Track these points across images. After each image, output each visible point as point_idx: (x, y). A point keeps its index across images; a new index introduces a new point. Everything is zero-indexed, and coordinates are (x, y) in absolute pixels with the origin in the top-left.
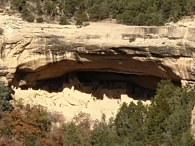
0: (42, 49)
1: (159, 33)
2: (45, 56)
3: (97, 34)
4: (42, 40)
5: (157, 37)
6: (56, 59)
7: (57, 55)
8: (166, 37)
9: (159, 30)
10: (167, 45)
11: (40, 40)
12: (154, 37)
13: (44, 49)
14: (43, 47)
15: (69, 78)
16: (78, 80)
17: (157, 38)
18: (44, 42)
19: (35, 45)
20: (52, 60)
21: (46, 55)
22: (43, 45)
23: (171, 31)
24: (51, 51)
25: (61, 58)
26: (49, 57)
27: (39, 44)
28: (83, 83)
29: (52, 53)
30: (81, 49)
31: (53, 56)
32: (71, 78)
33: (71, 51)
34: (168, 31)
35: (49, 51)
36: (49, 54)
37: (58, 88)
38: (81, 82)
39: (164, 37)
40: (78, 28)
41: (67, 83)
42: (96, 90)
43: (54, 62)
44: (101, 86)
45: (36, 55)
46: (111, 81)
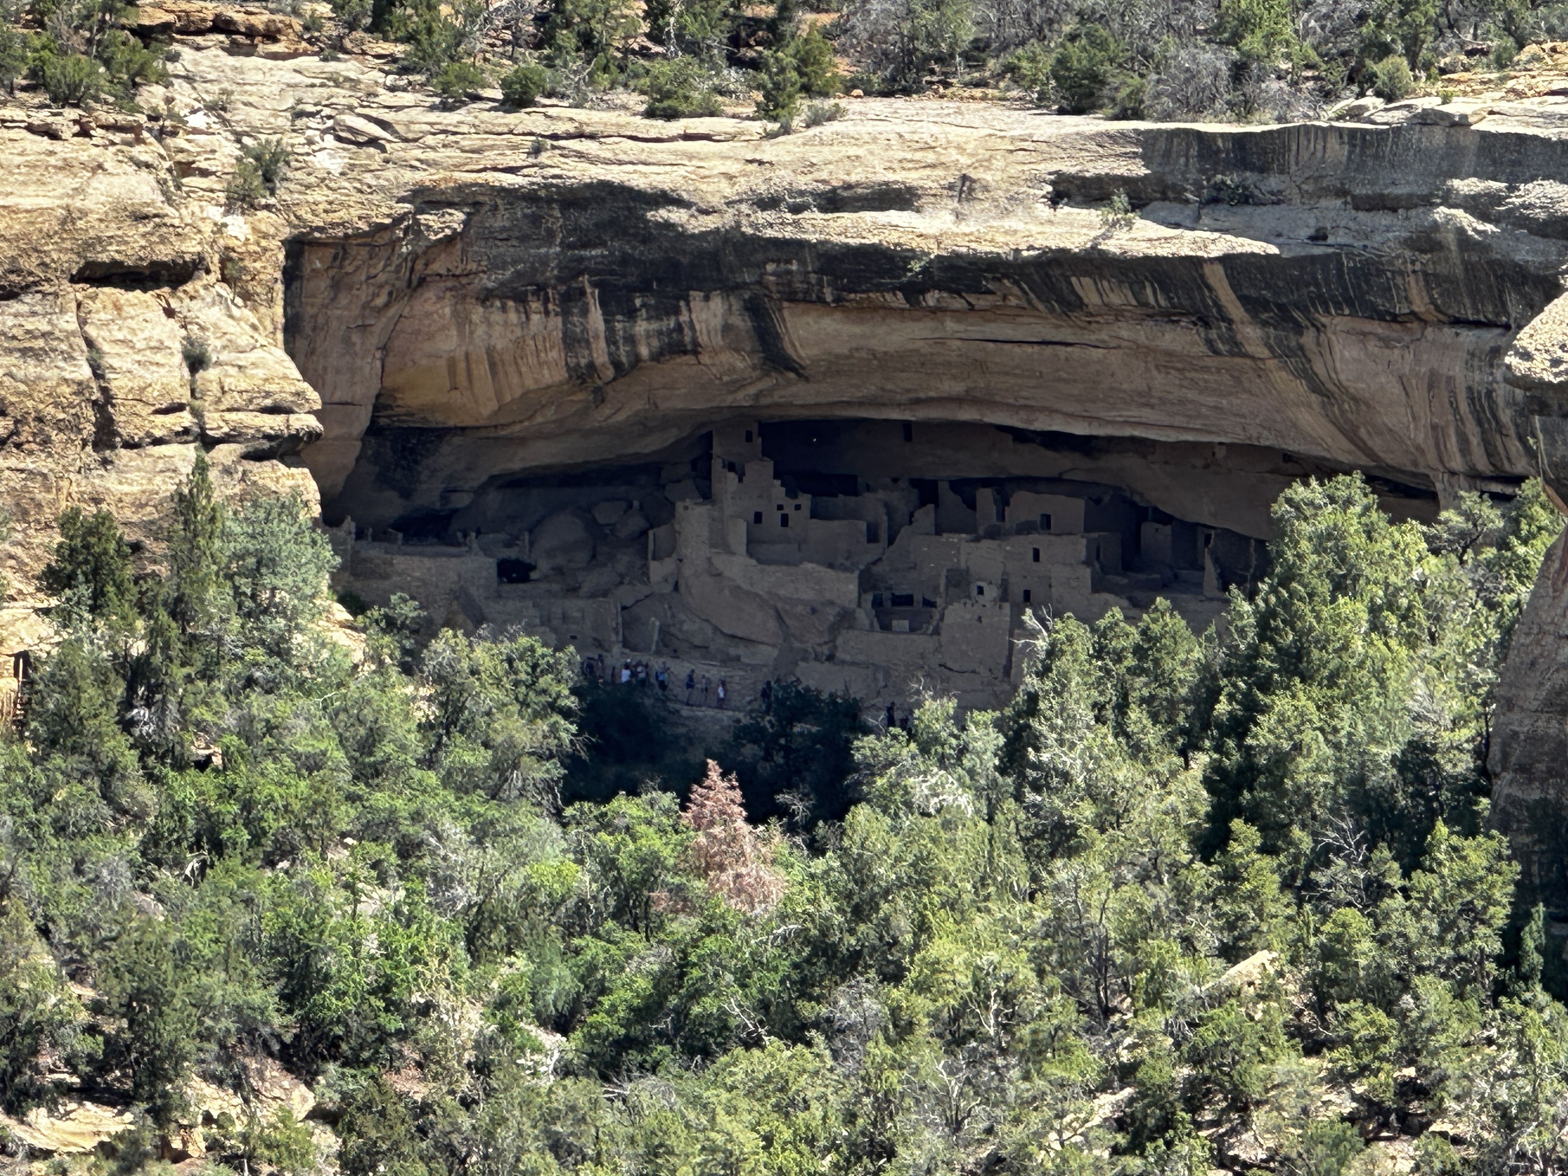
0: (540, 278)
1: (1293, 168)
2: (559, 319)
3: (890, 177)
4: (535, 220)
5: (1280, 192)
6: (631, 340)
7: (631, 314)
8: (1342, 193)
9: (1294, 147)
10: (1341, 246)
11: (525, 216)
12: (1257, 192)
13: (552, 272)
14: (544, 261)
15: (717, 465)
16: (776, 476)
17: (1278, 199)
18: (551, 234)
19: (494, 251)
20: (602, 344)
21: (566, 314)
22: (543, 250)
23: (1371, 151)
24: (594, 285)
25: (660, 333)
26: (585, 330)
27: (516, 243)
28: (805, 500)
29: (604, 304)
30: (789, 272)
31: (606, 321)
32: (731, 467)
33: (729, 288)
34: (1351, 153)
35: (583, 293)
36: (585, 312)
37: (644, 533)
38: (791, 493)
39: (1325, 192)
40: (770, 136)
41: (707, 495)
42: (891, 542)
43: (617, 365)
44: (925, 516)
45: (497, 317)
46: (986, 483)
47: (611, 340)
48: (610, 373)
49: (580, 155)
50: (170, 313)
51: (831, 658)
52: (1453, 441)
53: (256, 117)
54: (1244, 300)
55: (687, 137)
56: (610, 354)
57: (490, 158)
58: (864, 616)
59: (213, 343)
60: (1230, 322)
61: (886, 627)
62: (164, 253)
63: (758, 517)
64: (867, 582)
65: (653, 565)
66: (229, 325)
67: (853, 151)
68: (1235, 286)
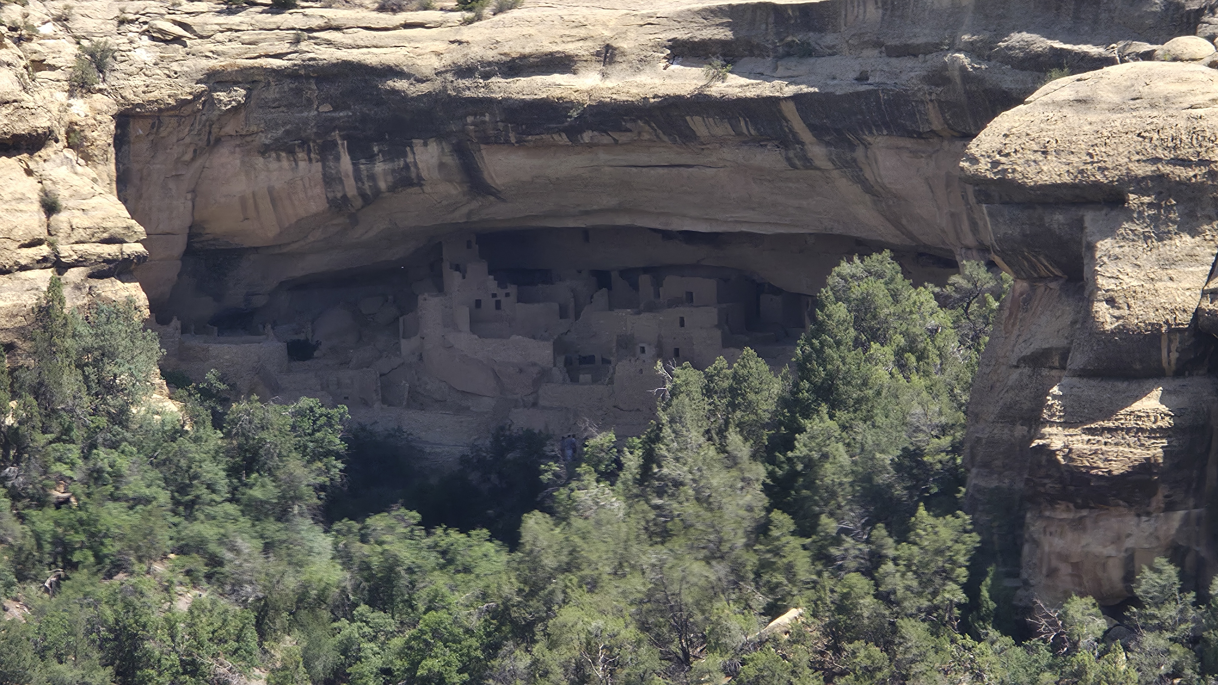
0: (303, 135)
1: (843, 28)
2: (320, 164)
3: (554, 48)
4: (298, 92)
5: (834, 46)
6: (372, 177)
7: (371, 158)
8: (877, 44)
9: (843, 13)
10: (879, 84)
11: (291, 89)
12: (818, 48)
13: (311, 131)
14: (306, 122)
15: (446, 267)
16: (490, 273)
17: (833, 51)
18: (310, 101)
19: (270, 116)
20: (352, 181)
21: (323, 160)
22: (305, 114)
23: (898, 13)
24: (343, 138)
25: (393, 171)
26: (338, 172)
27: (285, 109)
28: (512, 289)
29: (351, 152)
30: (484, 122)
31: (353, 164)
32: (457, 268)
33: (441, 136)
34: (884, 15)
35: (335, 144)
36: (338, 159)
37: (397, 319)
38: (502, 284)
39: (865, 45)
40: (468, 22)
41: (440, 289)
42: (577, 316)
43: (363, 195)
44: (601, 297)
45: (274, 165)
46: (646, 270)
47: (358, 178)
48: (359, 202)
49: (329, 43)
50: (29, 172)
51: (535, 405)
52: (966, 226)
53: (90, 25)
54: (812, 128)
55: (407, 26)
56: (358, 188)
57: (264, 48)
58: (558, 373)
59: (63, 194)
60: (802, 143)
61: (574, 380)
62: (22, 128)
63: (478, 303)
64: (560, 347)
65: (404, 343)
66: (75, 180)
67: (526, 31)
68: (804, 119)
